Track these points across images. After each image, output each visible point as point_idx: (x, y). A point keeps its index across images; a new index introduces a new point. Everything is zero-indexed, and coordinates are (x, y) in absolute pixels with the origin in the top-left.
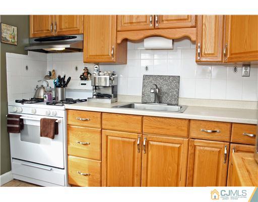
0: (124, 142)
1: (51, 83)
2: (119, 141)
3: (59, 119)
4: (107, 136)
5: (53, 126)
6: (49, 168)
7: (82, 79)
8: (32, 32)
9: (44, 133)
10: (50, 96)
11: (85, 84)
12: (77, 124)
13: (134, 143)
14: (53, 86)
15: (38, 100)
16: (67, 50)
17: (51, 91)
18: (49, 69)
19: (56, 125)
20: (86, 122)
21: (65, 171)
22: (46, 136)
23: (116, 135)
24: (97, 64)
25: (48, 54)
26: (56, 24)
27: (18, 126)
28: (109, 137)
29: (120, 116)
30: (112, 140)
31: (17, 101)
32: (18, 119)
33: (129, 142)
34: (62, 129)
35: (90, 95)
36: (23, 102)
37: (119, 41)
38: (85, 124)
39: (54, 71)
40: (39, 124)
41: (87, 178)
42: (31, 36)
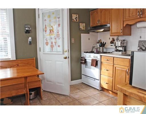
0: (122, 70)
1: (98, 45)
2: (120, 70)
3: (98, 59)
4: (116, 67)
5: (95, 62)
6: (94, 79)
7: (111, 43)
8: (91, 24)
9: (92, 65)
10: (97, 50)
11: (112, 45)
12: (104, 62)
13: (126, 71)
14: (98, 46)
15: (92, 52)
16: (104, 31)
17: (97, 48)
18: (99, 39)
19: (97, 62)
20: (108, 61)
21: (99, 81)
22: (93, 66)
23: (119, 67)
24: (118, 36)
25: (98, 33)
26: (100, 20)
27: (84, 62)
28: (116, 68)
29: (121, 59)
30: (117, 69)
31: (84, 52)
32: (84, 59)
33: (124, 70)
34: (99, 63)
35: (114, 50)
36: (87, 52)
37: (124, 26)
38: (108, 62)
39: (100, 40)
40: (91, 61)
41: (107, 84)
42: (91, 26)
